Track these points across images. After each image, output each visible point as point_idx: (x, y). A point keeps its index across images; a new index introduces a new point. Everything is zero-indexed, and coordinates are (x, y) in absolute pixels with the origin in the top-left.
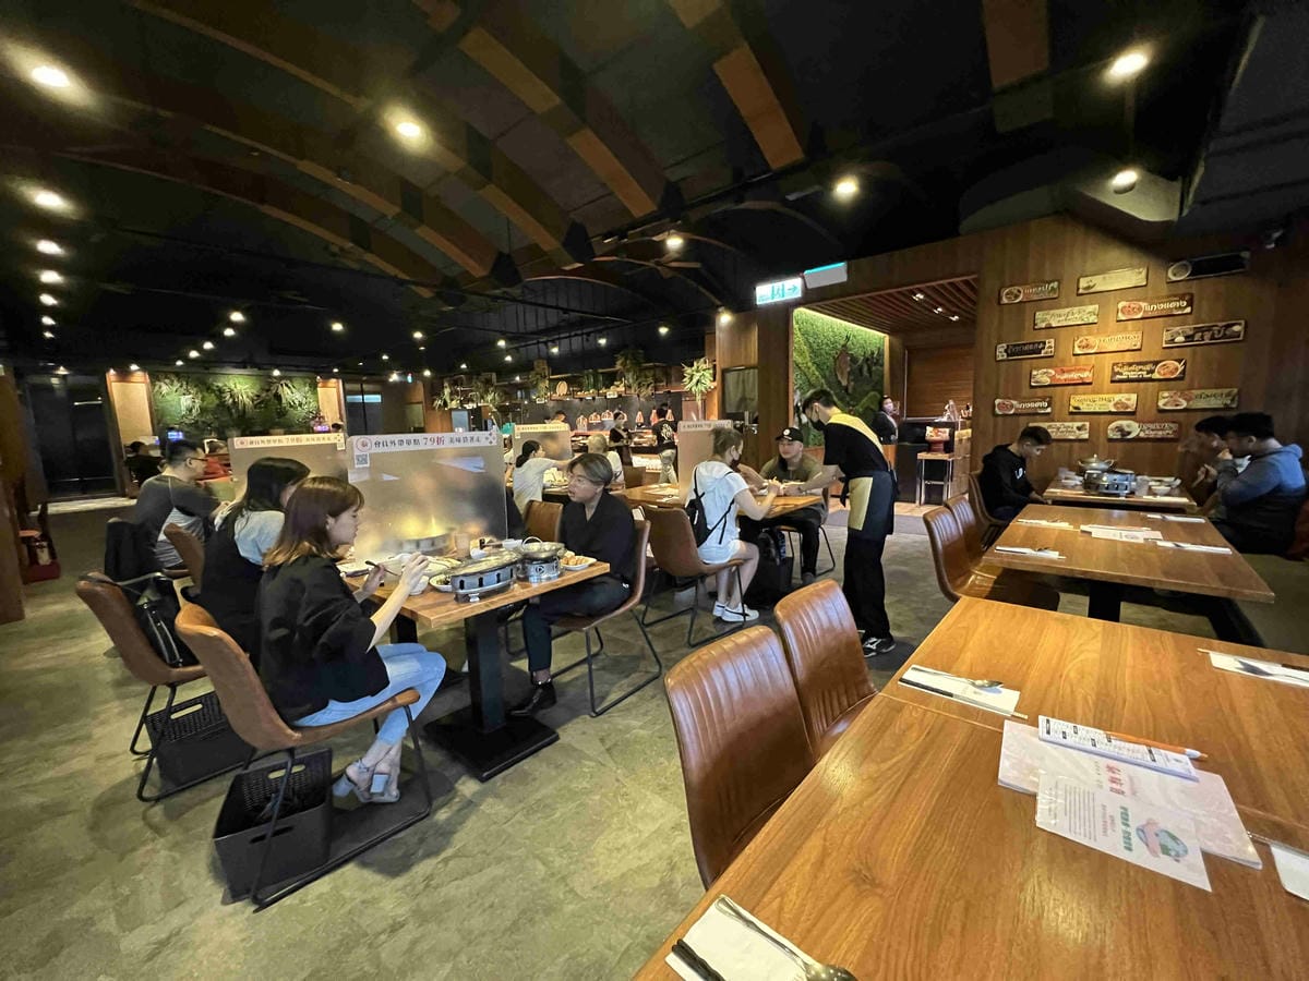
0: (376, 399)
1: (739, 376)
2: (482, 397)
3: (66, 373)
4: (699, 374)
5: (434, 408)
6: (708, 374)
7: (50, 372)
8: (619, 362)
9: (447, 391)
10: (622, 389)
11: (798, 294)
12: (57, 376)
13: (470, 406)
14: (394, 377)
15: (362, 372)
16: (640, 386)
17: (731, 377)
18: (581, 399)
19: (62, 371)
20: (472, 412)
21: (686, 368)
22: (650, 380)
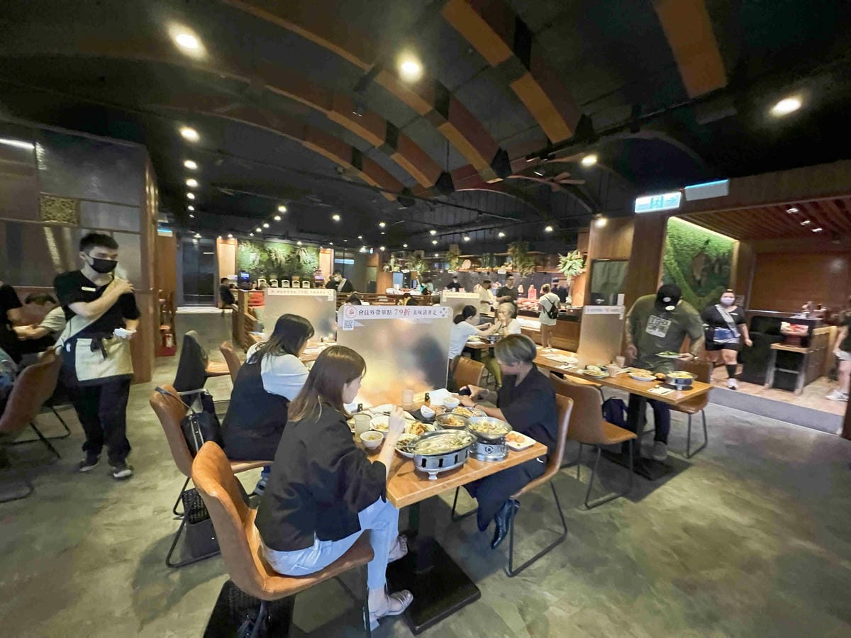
0: (351, 262)
1: (605, 265)
2: (414, 266)
3: (200, 237)
4: (572, 262)
5: (383, 271)
6: (579, 263)
7: (192, 236)
8: (510, 250)
9: (392, 261)
10: (510, 268)
11: (677, 205)
12: (195, 238)
13: (406, 271)
14: (363, 250)
15: (346, 245)
16: (524, 267)
17: (598, 267)
18: (479, 273)
19: (198, 236)
20: (406, 275)
21: (561, 257)
22: (532, 263)
